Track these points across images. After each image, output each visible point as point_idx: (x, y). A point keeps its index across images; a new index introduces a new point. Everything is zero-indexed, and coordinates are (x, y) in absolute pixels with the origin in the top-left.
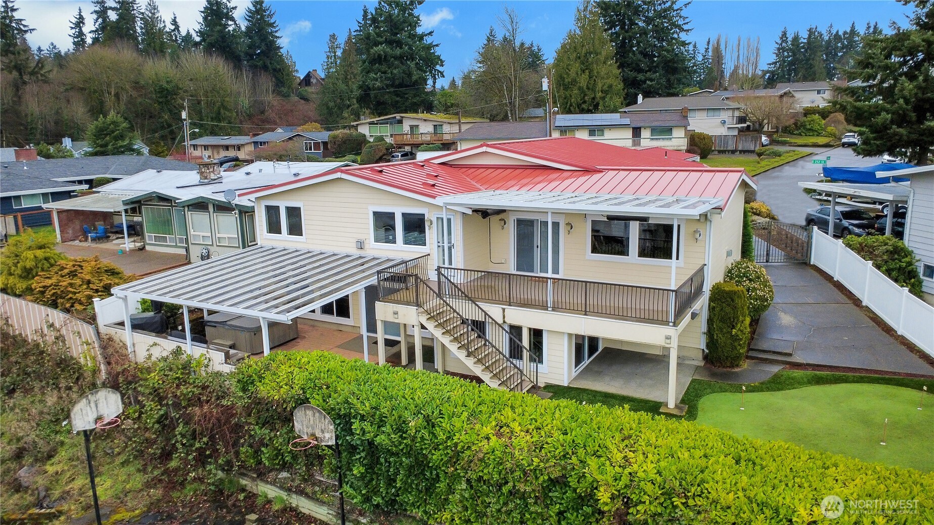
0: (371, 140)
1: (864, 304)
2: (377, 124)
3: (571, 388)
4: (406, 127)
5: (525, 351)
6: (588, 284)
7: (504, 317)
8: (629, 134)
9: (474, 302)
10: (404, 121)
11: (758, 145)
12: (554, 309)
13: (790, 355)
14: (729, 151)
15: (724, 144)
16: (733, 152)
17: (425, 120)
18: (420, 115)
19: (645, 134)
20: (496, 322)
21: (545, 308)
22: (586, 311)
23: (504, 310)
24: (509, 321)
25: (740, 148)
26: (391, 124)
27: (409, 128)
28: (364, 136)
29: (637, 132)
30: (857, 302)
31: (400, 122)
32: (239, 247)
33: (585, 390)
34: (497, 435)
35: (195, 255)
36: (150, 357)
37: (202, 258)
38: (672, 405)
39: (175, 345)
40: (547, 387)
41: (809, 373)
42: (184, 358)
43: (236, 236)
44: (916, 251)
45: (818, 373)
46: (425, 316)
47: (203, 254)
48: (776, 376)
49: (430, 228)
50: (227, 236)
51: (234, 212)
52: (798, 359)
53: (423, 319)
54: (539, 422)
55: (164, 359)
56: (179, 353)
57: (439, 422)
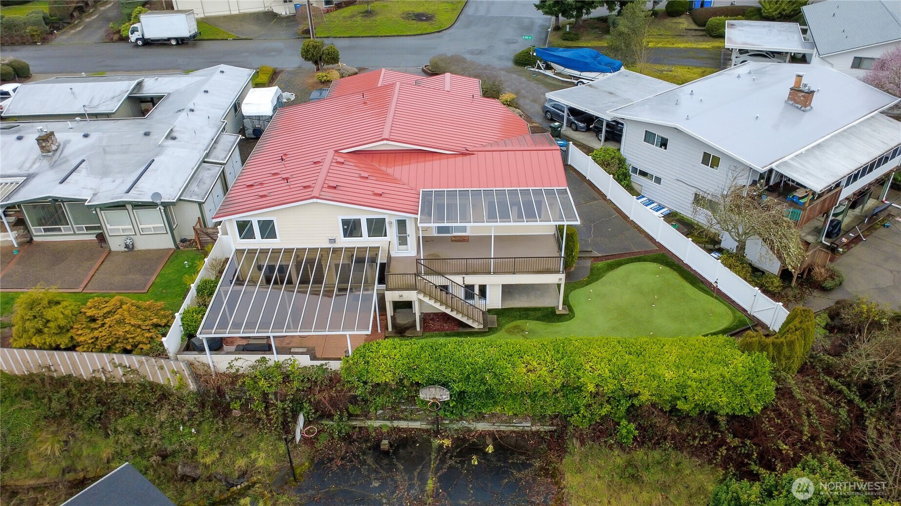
1: (608, 198)
3: (505, 309)
5: (475, 295)
6: (516, 259)
7: (464, 281)
9: (442, 275)
12: (495, 273)
13: (591, 251)
20: (459, 284)
21: (489, 273)
22: (514, 271)
23: (464, 278)
24: (466, 283)
30: (604, 196)
32: (167, 233)
33: (512, 309)
34: (529, 371)
35: (116, 244)
36: (231, 367)
37: (127, 246)
38: (560, 308)
39: (258, 357)
40: (490, 311)
41: (604, 262)
42: (271, 363)
43: (163, 225)
44: (627, 158)
45: (608, 261)
46: (422, 295)
47: (128, 243)
48: (592, 269)
49: (390, 227)
50: (151, 226)
51: (158, 208)
52: (596, 254)
53: (421, 296)
54: (543, 358)
55: (253, 367)
56: (263, 360)
57: (501, 374)
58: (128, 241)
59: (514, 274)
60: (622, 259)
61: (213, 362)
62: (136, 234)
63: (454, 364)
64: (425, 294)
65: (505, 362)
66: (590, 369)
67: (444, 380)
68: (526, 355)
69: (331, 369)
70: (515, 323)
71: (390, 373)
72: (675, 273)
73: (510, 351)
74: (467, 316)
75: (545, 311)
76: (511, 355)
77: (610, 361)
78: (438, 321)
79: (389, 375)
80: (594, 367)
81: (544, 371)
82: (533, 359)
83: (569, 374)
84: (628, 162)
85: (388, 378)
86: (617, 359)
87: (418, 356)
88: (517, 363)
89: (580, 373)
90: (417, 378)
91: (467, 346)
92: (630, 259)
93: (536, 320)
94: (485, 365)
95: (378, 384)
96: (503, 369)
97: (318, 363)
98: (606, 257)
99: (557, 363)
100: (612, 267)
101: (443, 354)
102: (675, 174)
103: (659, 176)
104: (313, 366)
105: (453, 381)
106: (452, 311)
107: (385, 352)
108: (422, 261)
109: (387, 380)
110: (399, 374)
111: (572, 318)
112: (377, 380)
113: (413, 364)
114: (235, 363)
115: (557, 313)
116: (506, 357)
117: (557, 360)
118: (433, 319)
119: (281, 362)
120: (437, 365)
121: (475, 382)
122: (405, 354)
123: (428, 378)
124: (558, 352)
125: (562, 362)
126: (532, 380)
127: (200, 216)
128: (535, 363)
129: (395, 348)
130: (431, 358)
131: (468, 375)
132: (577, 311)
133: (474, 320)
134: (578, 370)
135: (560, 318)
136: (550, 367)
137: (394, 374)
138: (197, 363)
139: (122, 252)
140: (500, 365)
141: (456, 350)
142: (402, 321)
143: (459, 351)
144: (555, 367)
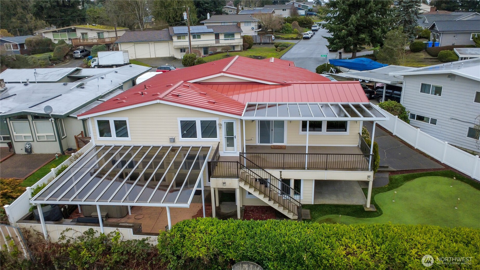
0: (56, 42)
1: (394, 134)
2: (58, 32)
3: (316, 205)
4: (79, 34)
5: (291, 190)
6: (328, 155)
7: (281, 175)
8: (213, 37)
9: (263, 170)
10: (77, 30)
11: (271, 40)
12: (309, 169)
13: (388, 167)
14: (257, 43)
15: (255, 40)
16: (260, 44)
17: (91, 30)
18: (88, 26)
19: (222, 37)
20: (277, 179)
21: (304, 168)
22: (326, 168)
23: (281, 172)
24: (283, 177)
25: (263, 42)
26: (68, 32)
27: (81, 35)
28: (50, 40)
29: (217, 36)
30: (391, 134)
31: (74, 30)
32: (56, 141)
33: (324, 205)
34: (348, 254)
35: (19, 149)
36: (63, 238)
37: (26, 150)
38: (368, 206)
39: (86, 228)
40: (304, 206)
41: (401, 175)
42: (97, 235)
43: (53, 134)
44: (406, 108)
45: (403, 174)
46: (243, 183)
47: (27, 148)
48: (391, 180)
49: (220, 128)
50: (45, 134)
51: (50, 120)
52: (391, 169)
53: (242, 185)
54: (362, 241)
55: (81, 238)
56: (91, 232)
57: (319, 255)
58: (28, 146)
59: (326, 170)
60: (415, 173)
61: (47, 232)
62: (33, 141)
63: (269, 242)
64: (246, 183)
65: (322, 243)
66: (416, 255)
67: (258, 258)
68: (344, 238)
69: (152, 245)
70: (327, 217)
71: (204, 248)
72: (467, 185)
73: (327, 232)
74: (284, 206)
75: (354, 208)
76: (329, 237)
77: (437, 247)
78: (257, 212)
79: (204, 250)
80: (420, 253)
81: (365, 255)
82: (351, 242)
83: (394, 259)
84: (406, 110)
85: (202, 253)
86: (444, 246)
87: (234, 233)
88: (335, 246)
89: (406, 259)
90: (231, 255)
91: (283, 226)
92: (423, 173)
93: (346, 215)
94: (301, 244)
95: (191, 260)
96: (321, 249)
97: (140, 237)
98: (402, 172)
99: (378, 248)
100: (407, 179)
101: (259, 232)
102: (449, 114)
103: (434, 117)
104: (136, 240)
105: (268, 260)
106: (269, 200)
107: (202, 227)
108: (245, 155)
109: (201, 255)
110: (213, 250)
111: (380, 215)
112: (190, 254)
113: (228, 240)
114: (66, 234)
115: (366, 210)
116: (323, 238)
117: (378, 245)
118: (252, 211)
119: (106, 234)
120: (252, 242)
121: (291, 261)
122: (221, 231)
123: (243, 256)
124: (377, 236)
125: (383, 246)
126: (353, 263)
127: (83, 131)
128: (354, 246)
129: (213, 225)
130: (247, 235)
131: (284, 254)
132: (383, 209)
133: (290, 211)
134: (403, 255)
135: (369, 214)
136: (371, 251)
137: (208, 249)
138: (32, 232)
139: (22, 155)
140: (318, 245)
141: (272, 229)
142: (225, 210)
143: (275, 230)
144: (377, 251)
